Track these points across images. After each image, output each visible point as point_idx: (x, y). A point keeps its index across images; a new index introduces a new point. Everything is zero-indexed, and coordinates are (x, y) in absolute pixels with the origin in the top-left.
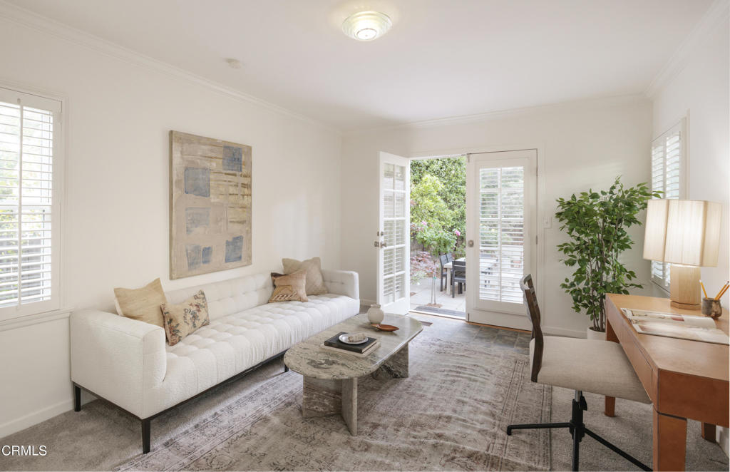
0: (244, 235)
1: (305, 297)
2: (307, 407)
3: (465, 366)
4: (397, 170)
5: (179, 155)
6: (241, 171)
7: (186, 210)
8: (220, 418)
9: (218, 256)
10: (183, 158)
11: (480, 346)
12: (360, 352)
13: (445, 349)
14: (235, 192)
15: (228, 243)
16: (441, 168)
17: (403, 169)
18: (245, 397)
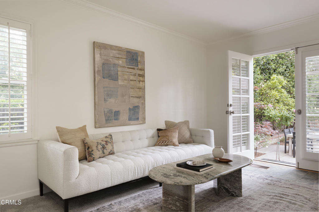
0: (140, 105)
1: (177, 143)
2: (165, 205)
3: (288, 194)
4: (243, 64)
5: (99, 55)
6: (138, 66)
7: (104, 88)
8: (112, 207)
9: (124, 117)
10: (101, 58)
11: (305, 183)
12: (199, 171)
13: (274, 183)
14: (134, 79)
15: (130, 109)
16: (286, 71)
17: (247, 63)
18: (131, 197)
